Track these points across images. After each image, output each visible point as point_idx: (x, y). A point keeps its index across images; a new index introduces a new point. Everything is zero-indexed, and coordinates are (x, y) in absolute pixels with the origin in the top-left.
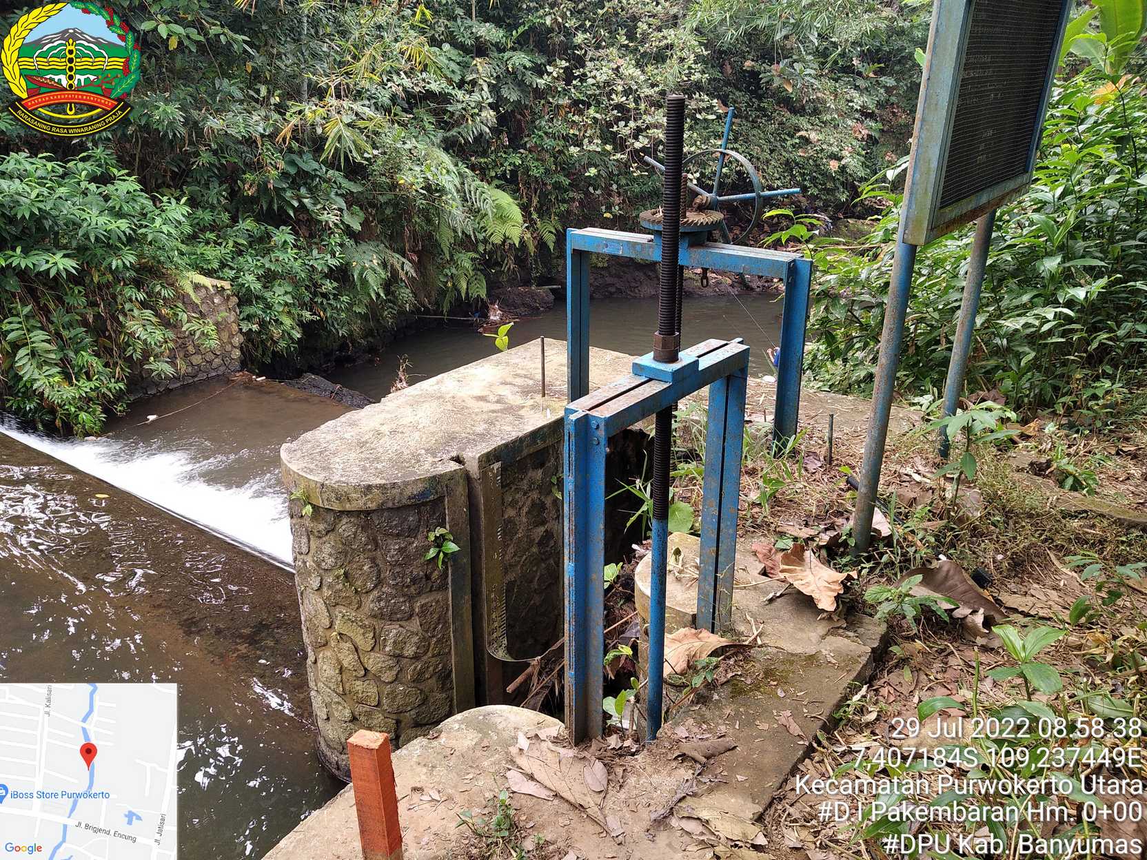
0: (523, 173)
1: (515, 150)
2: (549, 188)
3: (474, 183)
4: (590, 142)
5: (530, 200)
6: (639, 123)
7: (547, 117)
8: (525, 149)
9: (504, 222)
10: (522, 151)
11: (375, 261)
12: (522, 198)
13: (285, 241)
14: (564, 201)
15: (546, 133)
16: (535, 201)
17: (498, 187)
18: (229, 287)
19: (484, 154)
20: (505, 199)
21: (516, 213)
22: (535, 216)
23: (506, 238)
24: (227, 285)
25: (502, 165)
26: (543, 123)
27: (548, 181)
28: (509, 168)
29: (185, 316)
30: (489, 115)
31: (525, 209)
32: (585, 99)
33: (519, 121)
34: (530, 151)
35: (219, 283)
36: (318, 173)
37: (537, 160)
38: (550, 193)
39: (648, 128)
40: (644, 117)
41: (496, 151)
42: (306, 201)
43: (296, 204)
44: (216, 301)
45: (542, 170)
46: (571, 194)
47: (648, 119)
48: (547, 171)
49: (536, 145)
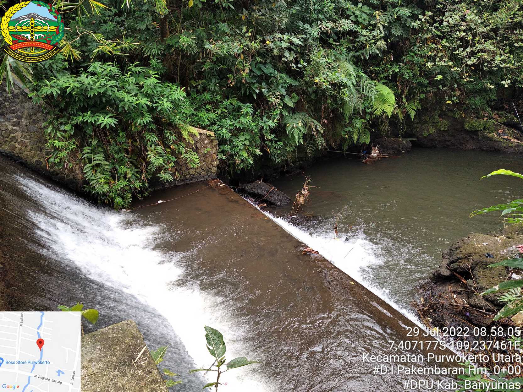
0: (400, 77)
1: (397, 63)
2: (415, 85)
3: (366, 81)
4: (440, 60)
5: (403, 91)
6: (474, 49)
7: (418, 45)
8: (403, 63)
9: (384, 103)
10: (401, 64)
11: (300, 124)
12: (398, 90)
13: (247, 112)
14: (423, 93)
15: (416, 54)
16: (406, 92)
17: (384, 84)
18: (214, 135)
19: (378, 65)
20: (386, 91)
21: (392, 98)
22: (404, 100)
23: (384, 112)
24: (212, 134)
25: (388, 71)
26: (415, 48)
27: (415, 81)
28: (391, 73)
29: (184, 150)
30: (382, 44)
31: (398, 97)
32: (441, 34)
33: (402, 47)
34: (406, 64)
35: (208, 133)
36: (272, 75)
37: (409, 69)
38: (415, 88)
39: (478, 52)
40: (477, 45)
41: (386, 63)
42: (263, 90)
43: (257, 91)
44: (205, 142)
45: (411, 75)
46: (428, 89)
47: (479, 47)
48: (414, 76)
49: (409, 61)
